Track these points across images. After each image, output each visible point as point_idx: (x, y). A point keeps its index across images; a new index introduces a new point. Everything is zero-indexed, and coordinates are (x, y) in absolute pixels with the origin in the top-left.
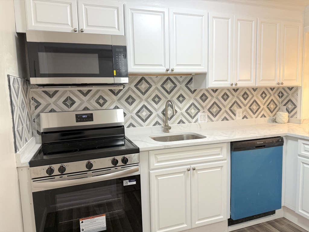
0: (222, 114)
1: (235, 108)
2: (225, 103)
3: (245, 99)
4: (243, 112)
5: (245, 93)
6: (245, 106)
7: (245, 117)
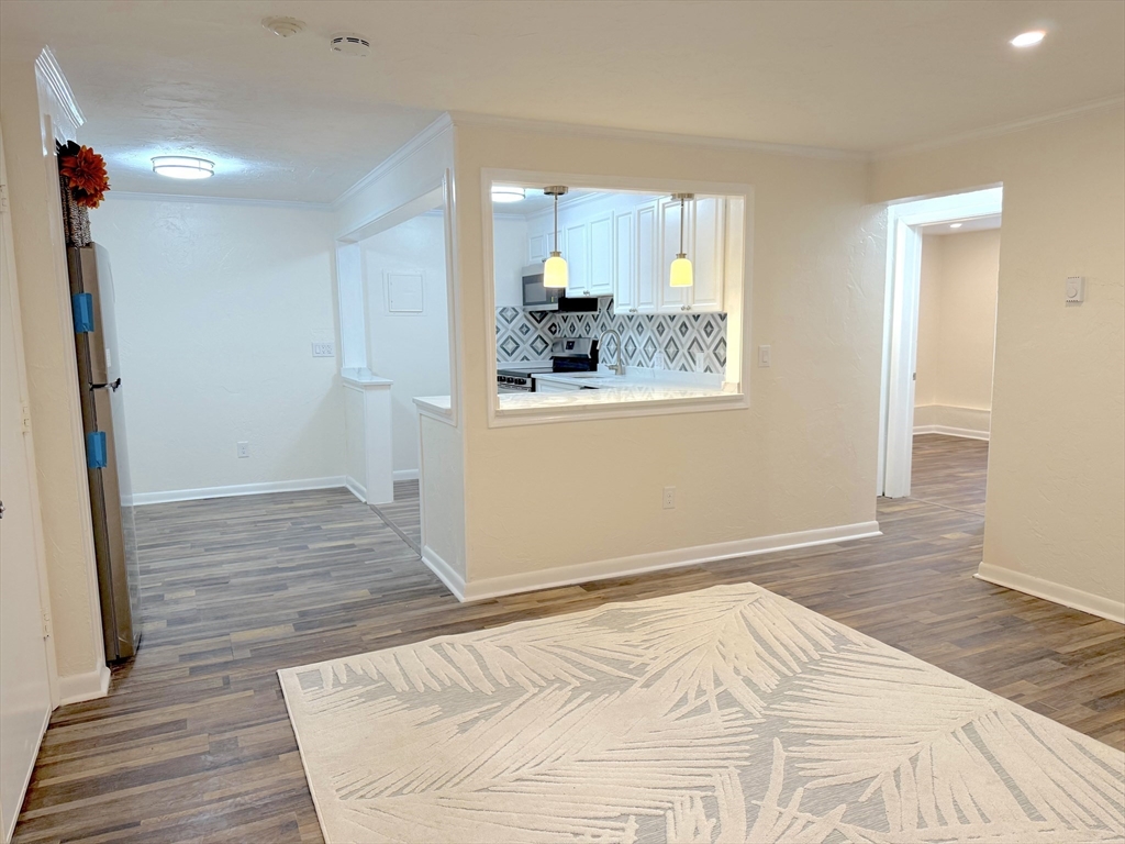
0: (680, 361)
1: (695, 349)
2: (683, 340)
3: (708, 335)
4: (705, 360)
5: (709, 323)
6: (708, 348)
7: (708, 369)
